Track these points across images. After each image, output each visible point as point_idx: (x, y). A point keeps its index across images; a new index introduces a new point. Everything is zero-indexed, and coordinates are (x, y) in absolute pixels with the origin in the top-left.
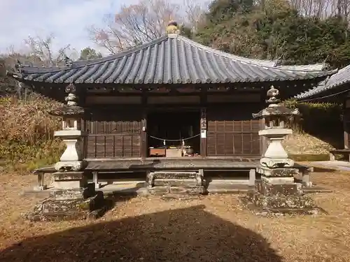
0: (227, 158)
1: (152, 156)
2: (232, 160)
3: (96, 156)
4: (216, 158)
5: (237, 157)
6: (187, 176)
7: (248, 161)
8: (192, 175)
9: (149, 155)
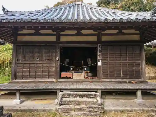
0: (117, 80)
1: (63, 78)
2: (121, 82)
3: (22, 78)
4: (109, 80)
5: (125, 80)
6: (89, 96)
7: (132, 83)
8: (93, 95)
9: (60, 78)
